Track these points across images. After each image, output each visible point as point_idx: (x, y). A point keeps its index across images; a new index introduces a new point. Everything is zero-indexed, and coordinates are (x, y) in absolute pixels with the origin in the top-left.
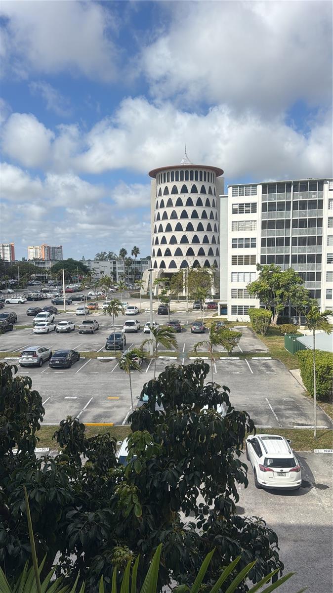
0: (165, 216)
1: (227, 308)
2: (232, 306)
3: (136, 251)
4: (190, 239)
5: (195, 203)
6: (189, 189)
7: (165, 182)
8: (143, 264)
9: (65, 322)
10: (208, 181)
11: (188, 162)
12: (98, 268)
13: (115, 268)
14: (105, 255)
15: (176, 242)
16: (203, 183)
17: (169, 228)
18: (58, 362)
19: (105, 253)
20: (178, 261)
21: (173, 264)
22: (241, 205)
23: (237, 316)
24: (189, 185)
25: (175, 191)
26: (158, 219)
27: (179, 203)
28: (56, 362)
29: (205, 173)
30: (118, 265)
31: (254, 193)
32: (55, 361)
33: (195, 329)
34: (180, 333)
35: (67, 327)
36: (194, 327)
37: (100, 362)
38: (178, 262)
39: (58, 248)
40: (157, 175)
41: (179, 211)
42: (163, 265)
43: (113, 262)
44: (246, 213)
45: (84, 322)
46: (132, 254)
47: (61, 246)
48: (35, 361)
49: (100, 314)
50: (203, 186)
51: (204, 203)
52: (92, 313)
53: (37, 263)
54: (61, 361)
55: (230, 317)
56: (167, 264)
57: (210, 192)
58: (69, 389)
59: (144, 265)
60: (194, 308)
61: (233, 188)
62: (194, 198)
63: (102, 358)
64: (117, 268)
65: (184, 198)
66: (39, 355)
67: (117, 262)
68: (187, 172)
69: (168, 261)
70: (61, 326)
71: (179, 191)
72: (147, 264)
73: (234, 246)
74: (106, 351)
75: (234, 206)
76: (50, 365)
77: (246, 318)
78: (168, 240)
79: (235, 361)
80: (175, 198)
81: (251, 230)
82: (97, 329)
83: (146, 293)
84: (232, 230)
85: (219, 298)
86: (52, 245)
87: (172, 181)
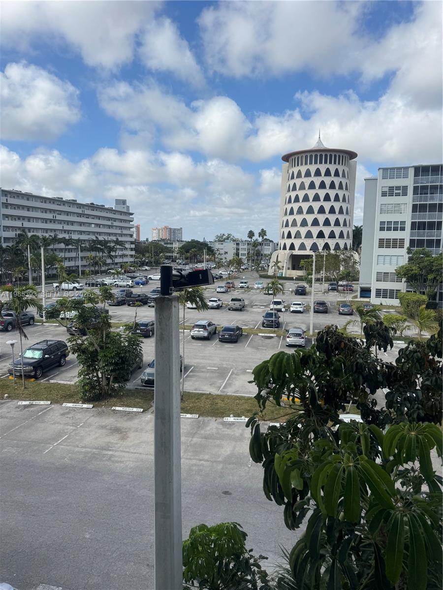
0: (297, 199)
1: (370, 291)
2: (377, 289)
3: (263, 233)
4: (321, 222)
5: (328, 186)
6: (323, 172)
7: (298, 165)
8: (265, 245)
9: (216, 299)
10: (342, 164)
11: (322, 146)
12: (222, 249)
13: (238, 249)
14: (224, 237)
15: (307, 225)
16: (337, 166)
17: (300, 211)
18: (228, 336)
19: (223, 234)
20: (309, 243)
21: (302, 247)
22: (391, 188)
23: (381, 299)
24: (323, 168)
25: (308, 174)
26: (290, 201)
27: (312, 186)
28: (226, 336)
29: (339, 156)
30: (241, 247)
31: (406, 176)
32: (224, 335)
33: (343, 310)
34: (327, 314)
35: (217, 304)
36: (343, 309)
37: (263, 339)
38: (308, 245)
39: (178, 230)
40: (291, 159)
41: (311, 194)
42: (292, 247)
43: (237, 243)
44: (395, 196)
45: (233, 300)
46: (259, 236)
47: (182, 228)
48: (206, 334)
49: (238, 293)
50: (337, 169)
51: (337, 186)
52: (230, 291)
53: (165, 243)
54: (230, 335)
55: (374, 300)
56: (297, 247)
57: (344, 176)
58: (246, 363)
59: (266, 247)
60: (329, 290)
61: (383, 170)
62: (327, 181)
63: (263, 335)
64: (240, 249)
65: (317, 181)
66: (209, 329)
67: (240, 244)
68: (321, 156)
69: (297, 243)
70: (212, 303)
71: (313, 174)
72: (269, 246)
73: (382, 229)
74: (264, 328)
75: (383, 188)
76: (219, 338)
77: (396, 302)
78: (299, 223)
79: (400, 345)
80: (307, 181)
81: (401, 213)
82: (243, 307)
83: (273, 274)
84: (381, 213)
85: (358, 281)
86: (173, 227)
87: (305, 164)
